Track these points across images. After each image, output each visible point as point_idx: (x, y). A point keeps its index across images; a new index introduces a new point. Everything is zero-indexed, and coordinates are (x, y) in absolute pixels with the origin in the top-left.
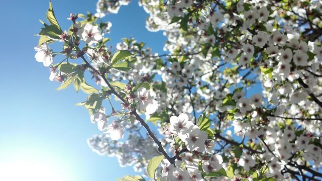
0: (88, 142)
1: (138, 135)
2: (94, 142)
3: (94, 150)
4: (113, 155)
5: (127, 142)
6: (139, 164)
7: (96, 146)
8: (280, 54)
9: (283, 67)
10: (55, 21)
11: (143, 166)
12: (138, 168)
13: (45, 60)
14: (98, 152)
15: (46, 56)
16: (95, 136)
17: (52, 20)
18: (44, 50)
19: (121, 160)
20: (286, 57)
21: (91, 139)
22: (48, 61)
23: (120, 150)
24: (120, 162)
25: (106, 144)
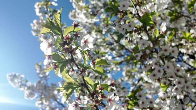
0: (8, 76)
1: (45, 83)
2: (12, 77)
3: (10, 82)
4: (22, 89)
5: (35, 84)
6: (40, 102)
7: (12, 80)
8: (177, 80)
9: (176, 89)
10: (60, 22)
11: (42, 103)
12: (39, 104)
13: (46, 50)
14: (12, 84)
15: (49, 47)
16: (13, 73)
17: (57, 20)
18: (49, 43)
19: (27, 94)
20: (179, 83)
21: (10, 74)
22: (49, 52)
23: (29, 88)
24: (26, 95)
25: (19, 80)
